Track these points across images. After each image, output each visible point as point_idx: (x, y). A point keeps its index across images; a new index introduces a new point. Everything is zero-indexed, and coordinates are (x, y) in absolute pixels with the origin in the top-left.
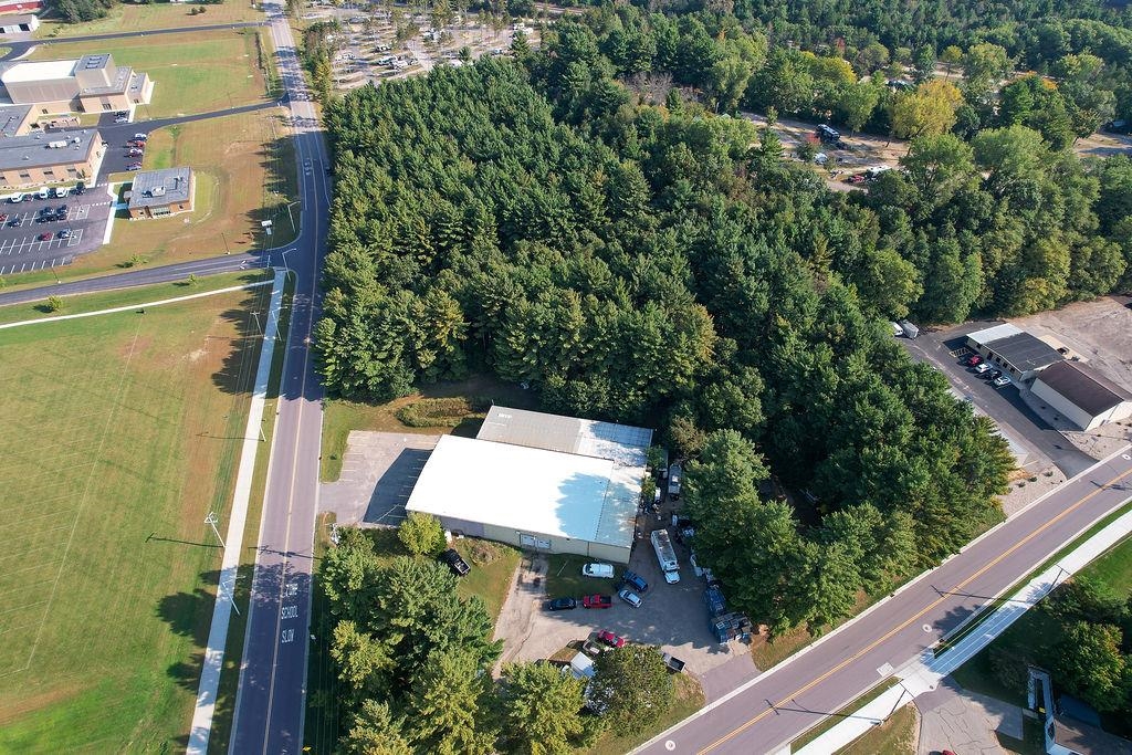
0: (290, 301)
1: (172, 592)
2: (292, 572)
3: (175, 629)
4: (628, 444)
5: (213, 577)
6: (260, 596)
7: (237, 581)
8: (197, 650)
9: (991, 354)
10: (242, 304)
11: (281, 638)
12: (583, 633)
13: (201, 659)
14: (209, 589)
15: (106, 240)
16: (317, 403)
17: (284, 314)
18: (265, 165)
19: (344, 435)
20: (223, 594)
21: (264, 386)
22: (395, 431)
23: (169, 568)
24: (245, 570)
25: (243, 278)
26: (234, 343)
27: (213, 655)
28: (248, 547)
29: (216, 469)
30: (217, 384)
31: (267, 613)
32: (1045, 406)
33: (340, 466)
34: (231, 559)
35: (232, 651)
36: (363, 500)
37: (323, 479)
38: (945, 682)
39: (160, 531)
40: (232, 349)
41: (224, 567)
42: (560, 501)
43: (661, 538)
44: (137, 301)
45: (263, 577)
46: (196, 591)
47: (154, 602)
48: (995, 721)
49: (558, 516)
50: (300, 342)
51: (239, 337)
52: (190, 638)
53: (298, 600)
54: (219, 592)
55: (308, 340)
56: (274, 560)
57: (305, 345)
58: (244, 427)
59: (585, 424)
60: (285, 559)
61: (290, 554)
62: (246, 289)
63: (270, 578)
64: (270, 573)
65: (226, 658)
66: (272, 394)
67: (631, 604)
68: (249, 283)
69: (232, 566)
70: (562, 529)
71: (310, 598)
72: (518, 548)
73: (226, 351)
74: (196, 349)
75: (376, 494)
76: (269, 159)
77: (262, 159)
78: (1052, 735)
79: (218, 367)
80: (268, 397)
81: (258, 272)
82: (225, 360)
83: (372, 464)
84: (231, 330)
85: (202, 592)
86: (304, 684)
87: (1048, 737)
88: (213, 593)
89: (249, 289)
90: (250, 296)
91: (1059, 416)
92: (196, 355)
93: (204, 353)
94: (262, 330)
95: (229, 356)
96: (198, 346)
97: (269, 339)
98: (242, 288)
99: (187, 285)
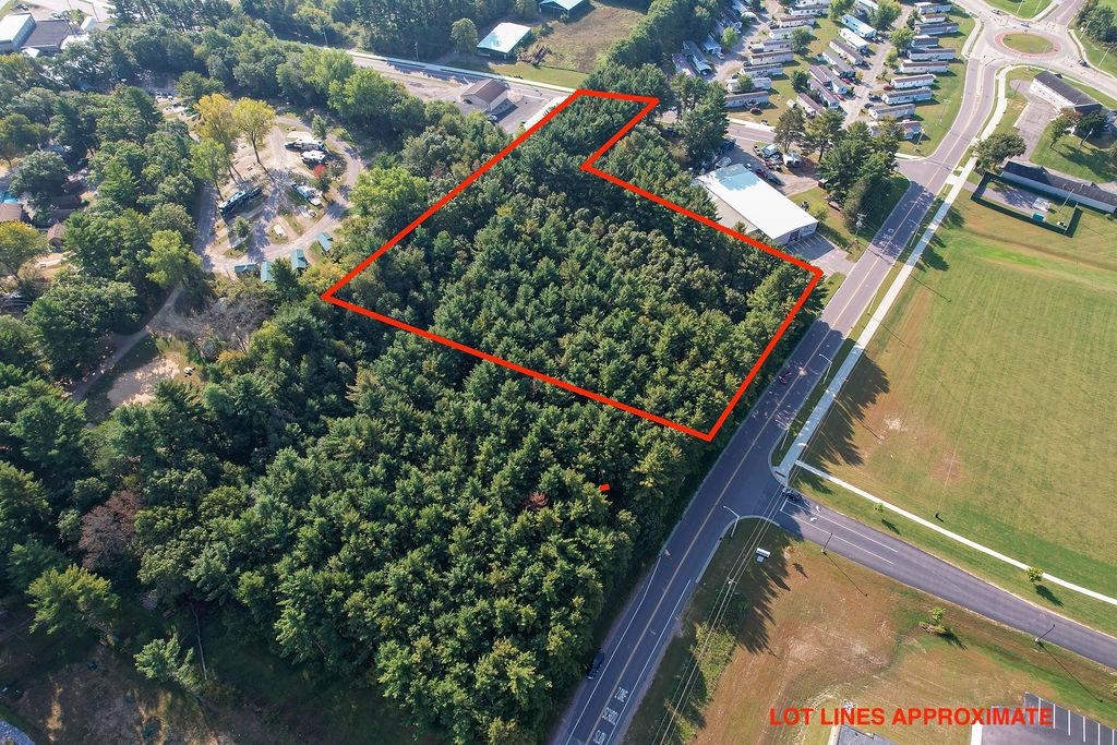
0: (795, 424)
3: (941, 258)
5: (918, 265)
7: (907, 259)
10: (837, 463)
16: (823, 320)
17: (805, 414)
20: (916, 256)
24: (903, 259)
25: (826, 491)
26: (861, 416)
28: (897, 268)
30: (887, 382)
31: (899, 239)
34: (907, 270)
36: (830, 255)
39: (943, 302)
40: (864, 411)
41: (912, 267)
45: (894, 254)
46: (928, 267)
47: (949, 271)
49: (756, 184)
50: (809, 376)
51: (854, 420)
54: (917, 259)
55: (802, 373)
56: (886, 257)
58: (877, 332)
60: (881, 255)
62: (828, 473)
63: (891, 251)
64: (890, 254)
66: (850, 343)
68: (822, 479)
69: (908, 266)
73: (869, 411)
74: (895, 431)
79: (881, 397)
80: (854, 343)
81: (806, 491)
82: (874, 402)
84: (860, 436)
85: (925, 264)
88: (920, 261)
89: (824, 470)
90: (827, 463)
92: (895, 424)
93: (888, 422)
94: (833, 407)
95: (869, 404)
96: (890, 433)
97: (831, 393)
98: (831, 479)
99: (883, 521)
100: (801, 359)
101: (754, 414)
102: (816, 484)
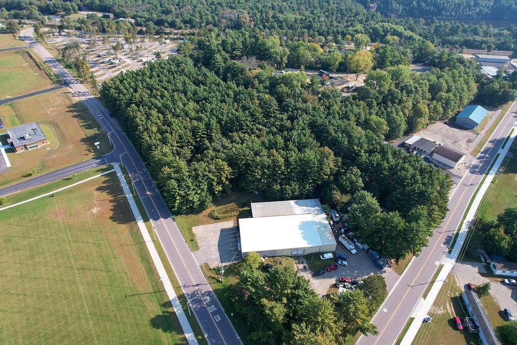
0: (129, 177)
1: (153, 316)
2: (203, 292)
3: (165, 331)
4: (312, 206)
5: (169, 304)
6: (195, 306)
7: (180, 303)
8: (182, 336)
9: (415, 147)
10: (104, 182)
11: (215, 320)
12: (333, 281)
13: (185, 339)
14: (170, 310)
15: (9, 165)
16: (170, 219)
17: (129, 182)
18: (75, 116)
19: (190, 230)
20: (178, 310)
21: (140, 217)
22: (212, 223)
23: (144, 306)
25: (98, 171)
26: (111, 201)
27: (189, 336)
28: (177, 288)
29: (139, 259)
30: (115, 221)
31: (202, 312)
32: (439, 162)
33: (197, 243)
34: (172, 294)
35: (197, 332)
36: (216, 255)
37: (192, 250)
38: (457, 261)
39: (129, 292)
40: (111, 204)
41: (171, 299)
42: (302, 234)
43: (343, 238)
44: (46, 191)
45: (191, 298)
46: (164, 312)
47: (147, 322)
48: (476, 269)
49: (304, 239)
50: (145, 194)
51: (112, 198)
52: (174, 333)
53: (213, 302)
54: (175, 310)
55: (148, 193)
56: (192, 290)
57: (148, 195)
58: (141, 236)
59: (292, 202)
60: (197, 288)
61: (197, 285)
62: (102, 176)
64: (193, 295)
65: (196, 335)
66: (146, 220)
67: (344, 265)
68: (102, 172)
69: (174, 298)
70: (308, 244)
71: (217, 300)
72: (291, 257)
73: (110, 206)
74: (93, 208)
75: (219, 250)
76: (75, 114)
77: (71, 114)
78: (495, 268)
79: (111, 214)
80: (144, 221)
81: (104, 167)
82: (112, 210)
83: (210, 239)
84: (105, 195)
85: (167, 312)
86: (237, 334)
87: (493, 269)
88: (172, 311)
89: (104, 175)
90: (107, 179)
91: (445, 165)
92: (95, 210)
93: (98, 209)
94: (122, 193)
95: (112, 208)
96: (93, 206)
97: (129, 196)
98: (100, 175)
99: (71, 179)
100: (155, 197)
101: (145, 170)
102: (103, 170)
